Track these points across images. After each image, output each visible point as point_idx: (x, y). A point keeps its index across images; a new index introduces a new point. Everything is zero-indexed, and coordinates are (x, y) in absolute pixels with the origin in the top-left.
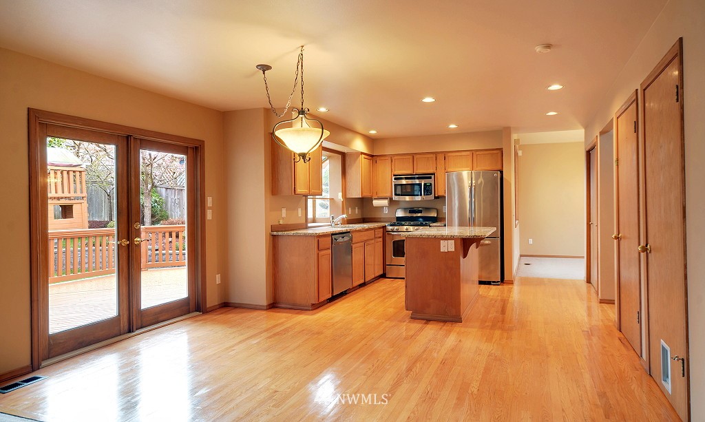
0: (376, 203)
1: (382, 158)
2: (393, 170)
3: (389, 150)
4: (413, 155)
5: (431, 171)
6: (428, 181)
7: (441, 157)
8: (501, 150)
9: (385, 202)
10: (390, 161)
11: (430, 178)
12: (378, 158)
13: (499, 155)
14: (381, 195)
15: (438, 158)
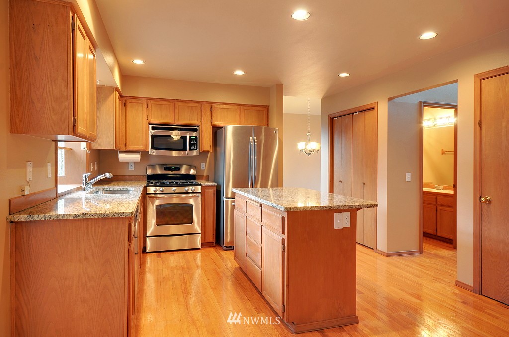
0: (123, 157)
1: (135, 101)
2: (149, 118)
3: (144, 92)
4: (175, 102)
5: (195, 122)
6: (194, 134)
7: (207, 108)
8: (267, 108)
9: (136, 157)
10: (144, 106)
11: (196, 130)
12: (128, 101)
13: (265, 112)
14: (131, 147)
15: (204, 108)
